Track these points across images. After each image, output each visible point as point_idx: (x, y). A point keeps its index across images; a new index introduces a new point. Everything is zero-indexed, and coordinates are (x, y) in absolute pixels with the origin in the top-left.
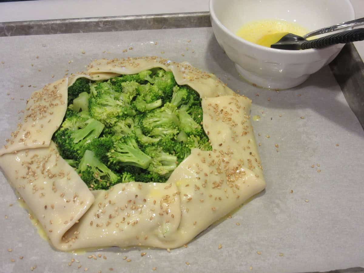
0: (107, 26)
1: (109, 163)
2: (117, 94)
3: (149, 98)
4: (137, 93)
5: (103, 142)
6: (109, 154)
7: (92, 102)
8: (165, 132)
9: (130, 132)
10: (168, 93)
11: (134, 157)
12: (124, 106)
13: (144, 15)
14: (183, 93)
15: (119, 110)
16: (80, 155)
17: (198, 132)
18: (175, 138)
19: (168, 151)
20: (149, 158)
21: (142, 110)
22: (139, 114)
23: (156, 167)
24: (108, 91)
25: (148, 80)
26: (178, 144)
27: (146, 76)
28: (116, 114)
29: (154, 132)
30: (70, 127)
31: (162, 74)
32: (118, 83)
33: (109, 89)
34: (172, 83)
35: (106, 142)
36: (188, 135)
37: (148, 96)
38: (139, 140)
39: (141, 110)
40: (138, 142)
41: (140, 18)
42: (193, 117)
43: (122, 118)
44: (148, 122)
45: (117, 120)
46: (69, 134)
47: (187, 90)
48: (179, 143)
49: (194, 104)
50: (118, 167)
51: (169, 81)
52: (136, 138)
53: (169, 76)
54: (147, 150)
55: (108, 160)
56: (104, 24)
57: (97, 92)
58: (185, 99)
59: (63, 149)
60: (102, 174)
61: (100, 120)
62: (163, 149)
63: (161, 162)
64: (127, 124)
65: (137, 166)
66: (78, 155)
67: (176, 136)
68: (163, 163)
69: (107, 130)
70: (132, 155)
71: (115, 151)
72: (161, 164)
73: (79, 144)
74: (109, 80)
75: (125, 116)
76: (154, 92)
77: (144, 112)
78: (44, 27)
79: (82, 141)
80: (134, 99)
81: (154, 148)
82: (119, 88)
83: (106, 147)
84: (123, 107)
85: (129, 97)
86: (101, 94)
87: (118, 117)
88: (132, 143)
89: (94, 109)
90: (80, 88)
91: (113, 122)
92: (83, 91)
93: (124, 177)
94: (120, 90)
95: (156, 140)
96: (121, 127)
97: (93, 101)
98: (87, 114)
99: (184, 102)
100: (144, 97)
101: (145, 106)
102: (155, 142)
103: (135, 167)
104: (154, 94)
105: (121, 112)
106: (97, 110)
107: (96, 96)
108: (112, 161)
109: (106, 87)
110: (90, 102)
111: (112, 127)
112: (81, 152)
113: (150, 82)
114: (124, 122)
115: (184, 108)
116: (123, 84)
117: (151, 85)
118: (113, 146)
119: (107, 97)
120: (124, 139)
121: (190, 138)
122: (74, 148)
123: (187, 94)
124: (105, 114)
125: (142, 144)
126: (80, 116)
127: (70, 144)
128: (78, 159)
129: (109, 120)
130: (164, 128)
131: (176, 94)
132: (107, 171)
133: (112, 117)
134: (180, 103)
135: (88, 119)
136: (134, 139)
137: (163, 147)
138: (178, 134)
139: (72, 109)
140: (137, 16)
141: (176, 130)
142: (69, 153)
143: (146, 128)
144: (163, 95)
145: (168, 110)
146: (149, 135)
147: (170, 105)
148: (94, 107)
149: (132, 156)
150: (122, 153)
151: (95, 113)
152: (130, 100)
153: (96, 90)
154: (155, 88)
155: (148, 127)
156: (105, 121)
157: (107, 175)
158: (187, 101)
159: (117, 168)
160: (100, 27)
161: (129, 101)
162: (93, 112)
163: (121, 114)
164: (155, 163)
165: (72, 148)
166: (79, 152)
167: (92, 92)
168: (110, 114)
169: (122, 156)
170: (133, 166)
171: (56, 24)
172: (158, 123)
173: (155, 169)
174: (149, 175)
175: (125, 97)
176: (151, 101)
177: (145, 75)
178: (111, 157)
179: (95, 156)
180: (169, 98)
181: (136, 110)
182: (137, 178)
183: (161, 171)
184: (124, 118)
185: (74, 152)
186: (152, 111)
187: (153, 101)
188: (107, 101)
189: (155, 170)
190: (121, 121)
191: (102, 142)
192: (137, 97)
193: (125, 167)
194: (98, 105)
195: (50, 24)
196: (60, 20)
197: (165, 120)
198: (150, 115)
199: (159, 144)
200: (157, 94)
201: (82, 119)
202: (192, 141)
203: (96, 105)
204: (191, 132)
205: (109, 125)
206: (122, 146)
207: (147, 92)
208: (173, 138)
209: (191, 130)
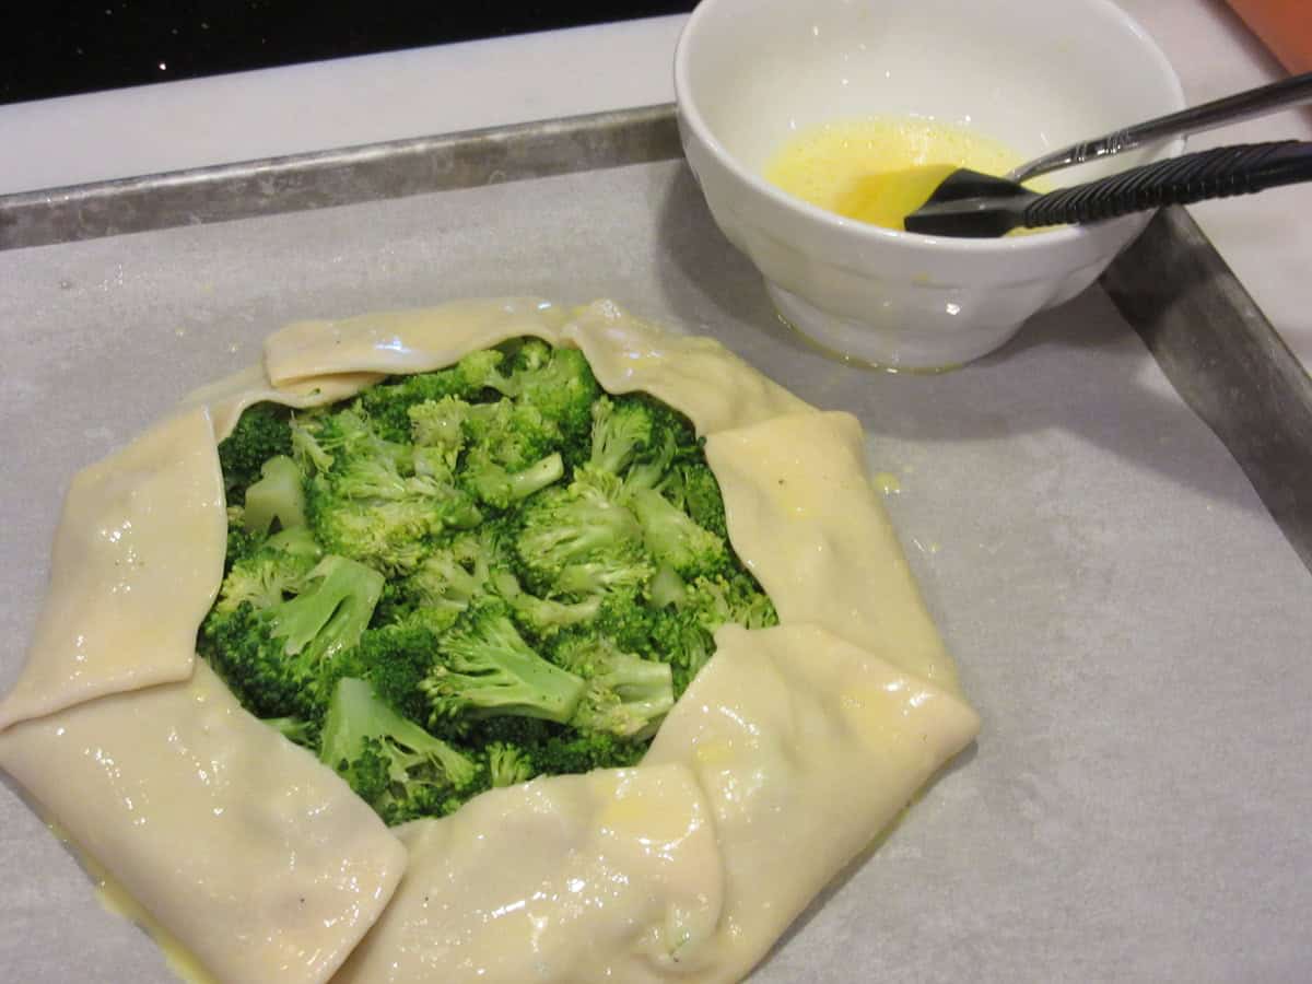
0: (289, 191)
1: (433, 717)
2: (397, 452)
3: (512, 454)
4: (467, 437)
5: (402, 643)
6: (428, 685)
7: (316, 494)
8: (607, 578)
9: (478, 591)
10: (577, 427)
11: (522, 683)
12: (441, 496)
13: (421, 139)
14: (635, 424)
15: (429, 515)
16: (319, 699)
17: (717, 562)
18: (647, 596)
19: (646, 645)
20: (577, 680)
21: (502, 502)
22: (493, 518)
23: (600, 712)
24: (366, 443)
25: (498, 387)
26: (664, 615)
27: (487, 372)
28: (419, 528)
29: (569, 580)
30: (252, 594)
31: (540, 359)
32: (389, 407)
33: (366, 436)
35: (410, 639)
36: (687, 577)
37: (509, 446)
38: (522, 616)
39: (497, 502)
40: (518, 625)
41: (407, 150)
43: (442, 541)
44: (538, 546)
45: (424, 550)
46: (261, 624)
47: (646, 412)
48: (666, 611)
49: (679, 460)
50: (465, 725)
51: (575, 382)
52: (510, 612)
53: (573, 364)
54: (563, 651)
55: (428, 704)
56: (276, 184)
57: (328, 452)
58: (647, 444)
60: (412, 761)
61: (363, 559)
62: (619, 644)
63: (615, 689)
64: (460, 563)
65: (533, 714)
66: (313, 700)
67: (647, 587)
68: (624, 693)
69: (391, 589)
70: (516, 678)
71: (449, 669)
72: (618, 698)
73: (303, 657)
74: (358, 401)
75: (449, 534)
76: (528, 428)
77: (509, 508)
78: (57, 213)
79: (312, 645)
80: (463, 461)
81: (586, 642)
82: (397, 427)
83: (413, 662)
84: (438, 501)
85: (444, 457)
86: (347, 458)
87: (424, 540)
88: (504, 635)
89: (333, 518)
90: (260, 442)
91: (411, 561)
92: (272, 453)
93: (498, 760)
94: (401, 432)
95: (588, 610)
96: (443, 576)
97: (321, 489)
98: (304, 539)
99: (639, 456)
100: (491, 450)
101: (509, 485)
102: (583, 621)
103: (524, 718)
104: (529, 434)
105: (436, 521)
106: (348, 523)
107: (331, 470)
108: (442, 707)
109: (353, 428)
110: (309, 493)
111: (409, 576)
112: (320, 686)
113: (505, 395)
114: (448, 555)
115: (642, 478)
116: (414, 412)
117: (513, 405)
118: (436, 652)
119: (371, 469)
120: (472, 622)
121: (696, 586)
122: (291, 675)
123: (649, 426)
124: (380, 534)
125: (535, 630)
126: (282, 549)
127: (273, 663)
128: (312, 716)
130: (601, 561)
131: (605, 427)
132: (428, 748)
133: (404, 543)
134: (626, 461)
135: (317, 561)
136: (504, 615)
137: (618, 635)
138: (651, 579)
139: (241, 524)
140: (395, 143)
141: (645, 565)
142: (276, 696)
143: (538, 571)
144: (560, 437)
145: (594, 493)
146: (550, 594)
148: (336, 513)
149: (516, 683)
150: (472, 674)
151: (340, 534)
152: (449, 467)
153: (321, 444)
154: (530, 414)
155: (546, 566)
156: (380, 559)
157: (430, 761)
158: (653, 451)
159: (460, 731)
160: (263, 196)
162: (331, 533)
163: (437, 528)
164: (598, 699)
165: (284, 677)
166: (313, 686)
167: (307, 453)
168: (397, 533)
169: (479, 686)
170: (516, 718)
171: (100, 200)
172: (576, 545)
173: (597, 720)
174: (581, 742)
175: (432, 463)
176: (524, 462)
177: (482, 368)
178: (440, 695)
179: (374, 697)
180: (585, 447)
181: (480, 504)
182: (538, 759)
183: (623, 722)
184: (448, 541)
185: (295, 689)
186: (533, 498)
187: (528, 462)
188: (374, 485)
189: (599, 721)
190: (439, 551)
191: (396, 643)
192: (469, 452)
193: (487, 721)
194: (345, 503)
195: (78, 201)
196: (111, 182)
197: (597, 532)
198: (534, 518)
199: (603, 622)
200: (539, 437)
201: (292, 559)
202: (707, 598)
203: (337, 502)
204: (694, 565)
205: (396, 570)
206: (470, 647)
207: (505, 430)
208: (641, 595)
209: (692, 559)
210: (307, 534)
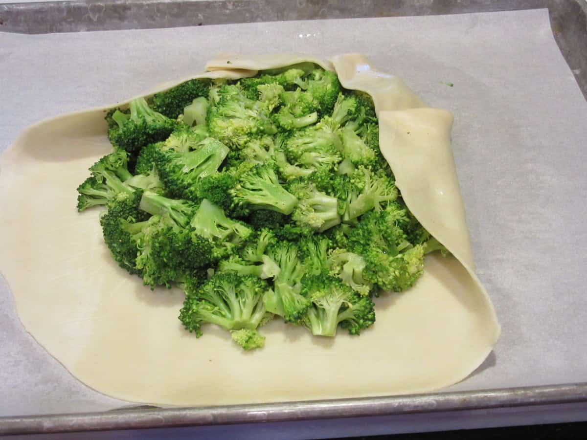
0: (238, 8)
1: (231, 206)
2: (249, 102)
3: (298, 110)
4: (281, 101)
6: (232, 191)
7: (211, 112)
8: (320, 160)
9: (268, 158)
10: (328, 104)
11: (270, 196)
12: (259, 118)
14: (350, 104)
15: (252, 124)
17: (371, 161)
18: (336, 169)
19: (325, 189)
20: (295, 198)
21: (288, 127)
22: (283, 132)
23: (305, 215)
24: (237, 97)
25: (299, 84)
26: (339, 177)
27: (296, 78)
28: (247, 129)
29: (304, 158)
30: (177, 147)
31: (319, 76)
32: (253, 86)
33: (238, 94)
34: (334, 90)
36: (356, 165)
37: (297, 107)
38: (281, 170)
39: (286, 127)
40: (278, 172)
42: (365, 139)
43: (257, 136)
44: (295, 144)
45: (248, 139)
47: (356, 100)
48: (341, 176)
49: (366, 121)
50: (247, 211)
51: (329, 86)
52: (275, 168)
53: (330, 78)
54: (293, 187)
55: (231, 199)
56: (234, 5)
57: (220, 98)
58: (353, 112)
59: (166, 180)
61: (222, 140)
62: (317, 186)
63: (312, 206)
64: (263, 146)
67: (337, 165)
68: (316, 208)
69: (233, 154)
70: (268, 193)
71: (242, 186)
72: (313, 210)
73: (189, 175)
74: (239, 83)
75: (260, 134)
76: (306, 101)
77: (290, 130)
79: (194, 170)
80: (276, 110)
81: (302, 184)
82: (253, 95)
84: (258, 120)
85: (268, 107)
86: (225, 100)
87: (249, 135)
88: (270, 175)
89: (214, 121)
91: (242, 142)
92: (199, 96)
94: (256, 97)
95: (307, 172)
96: (254, 150)
97: (213, 111)
98: (203, 129)
99: (351, 117)
100: (291, 108)
101: (292, 121)
102: (305, 175)
103: (273, 212)
104: (307, 104)
105: (254, 127)
106: (219, 124)
107: (219, 104)
108: (236, 201)
109: (233, 91)
110: (209, 112)
111: (241, 149)
113: (300, 87)
114: (258, 142)
115: (350, 127)
116: (259, 87)
117: (303, 92)
118: (239, 180)
119: (235, 105)
120: (257, 169)
121: (358, 169)
122: (182, 181)
123: (355, 105)
124: (230, 129)
125: (285, 177)
126: (193, 132)
129: (236, 139)
130: (319, 153)
131: (339, 106)
133: (240, 135)
134: (345, 119)
135: (205, 137)
136: (273, 168)
137: (317, 183)
138: (339, 163)
141: (337, 156)
142: (175, 188)
143: (292, 153)
144: (320, 108)
145: (326, 128)
147: (330, 119)
148: (215, 119)
150: (253, 190)
151: (215, 127)
152: (269, 110)
153: (219, 95)
154: (308, 96)
155: (295, 151)
156: (231, 141)
158: (356, 116)
159: (246, 214)
160: (227, 9)
161: (268, 112)
162: (212, 127)
163: (254, 130)
164: (304, 208)
165: (180, 180)
167: (213, 99)
168: (238, 130)
169: (253, 195)
171: (164, 4)
172: (311, 145)
173: (303, 218)
175: (264, 106)
176: (302, 114)
177: (293, 76)
178: (236, 196)
180: (330, 112)
181: (279, 127)
183: (314, 220)
184: (260, 137)
185: (183, 186)
186: (303, 128)
187: (304, 114)
188: (234, 111)
190: (255, 140)
192: (281, 107)
193: (258, 211)
194: (221, 117)
195: (155, 3)
197: (321, 141)
198: (298, 134)
199: (312, 178)
200: (311, 106)
201: (195, 135)
202: (361, 173)
203: (217, 115)
204: (361, 161)
205: (236, 147)
206: (253, 179)
207: (297, 101)
208: (333, 169)
209: (360, 158)
210: (206, 128)
